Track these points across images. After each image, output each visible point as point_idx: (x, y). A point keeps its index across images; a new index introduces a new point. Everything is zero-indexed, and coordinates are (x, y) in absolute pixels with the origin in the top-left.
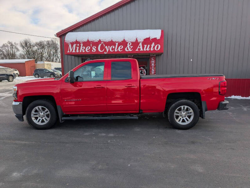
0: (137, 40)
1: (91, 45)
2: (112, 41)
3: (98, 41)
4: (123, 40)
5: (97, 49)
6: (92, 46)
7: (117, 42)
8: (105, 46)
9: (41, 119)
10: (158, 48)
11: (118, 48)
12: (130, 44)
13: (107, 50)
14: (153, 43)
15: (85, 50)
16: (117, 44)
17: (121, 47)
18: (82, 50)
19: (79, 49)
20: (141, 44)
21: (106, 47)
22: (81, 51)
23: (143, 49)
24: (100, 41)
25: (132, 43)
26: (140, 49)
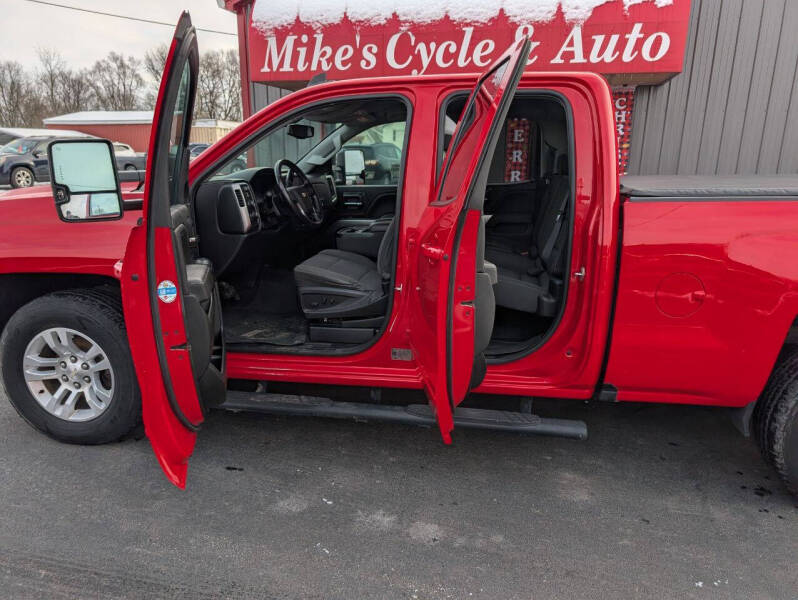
0: (560, 13)
1: (358, 39)
2: (447, 17)
3: (388, 21)
4: (495, 13)
5: (381, 56)
6: (362, 45)
7: (467, 25)
8: (417, 43)
9: (75, 392)
10: (656, 47)
11: (470, 53)
12: (526, 31)
13: (426, 62)
14: (638, 27)
15: (331, 60)
16: (469, 31)
17: (486, 47)
18: (320, 63)
19: (309, 58)
20: (576, 33)
21: (422, 47)
22: (314, 67)
23: (587, 52)
24: (394, 22)
25: (539, 27)
26: (569, 55)
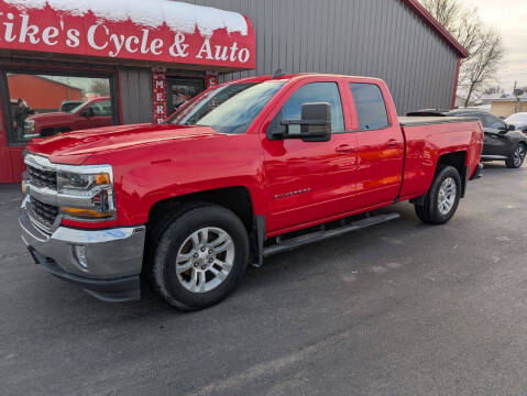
0: (197, 30)
1: (62, 24)
2: (130, 20)
3: (86, 15)
4: (161, 24)
5: (83, 38)
6: (66, 28)
7: (145, 28)
8: (111, 33)
11: (148, 45)
12: (180, 37)
13: (118, 47)
14: (235, 44)
15: (38, 36)
16: (146, 32)
17: (158, 43)
18: (27, 38)
19: (16, 31)
20: (207, 43)
21: (114, 37)
22: (22, 39)
23: (213, 54)
24: (90, 18)
25: (187, 36)
26: (204, 54)
